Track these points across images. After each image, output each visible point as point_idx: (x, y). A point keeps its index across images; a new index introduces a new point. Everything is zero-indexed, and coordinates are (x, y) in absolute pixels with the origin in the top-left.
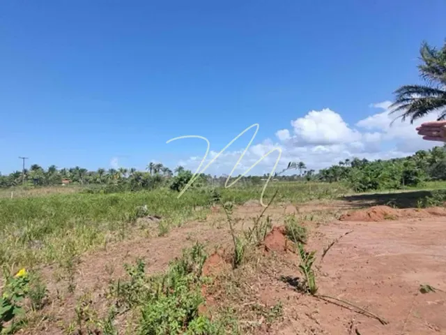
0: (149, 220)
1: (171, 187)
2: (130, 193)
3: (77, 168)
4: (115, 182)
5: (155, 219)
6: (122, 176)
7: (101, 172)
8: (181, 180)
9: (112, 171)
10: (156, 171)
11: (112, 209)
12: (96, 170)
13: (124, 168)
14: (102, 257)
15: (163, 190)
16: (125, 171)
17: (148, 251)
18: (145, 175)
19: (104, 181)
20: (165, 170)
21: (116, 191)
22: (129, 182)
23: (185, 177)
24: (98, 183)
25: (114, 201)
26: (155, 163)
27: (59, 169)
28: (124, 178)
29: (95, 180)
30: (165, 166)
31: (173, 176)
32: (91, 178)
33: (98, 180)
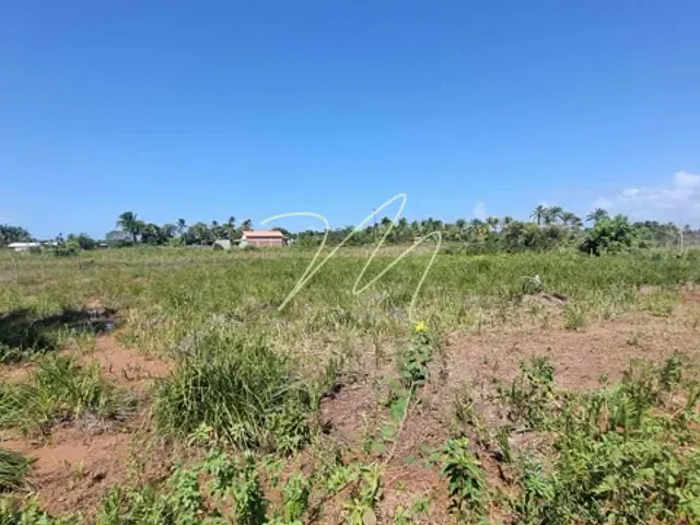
0: (544, 301)
1: (582, 248)
2: (505, 255)
3: (431, 220)
4: (482, 238)
5: (554, 299)
6: (491, 229)
7: (461, 224)
8: (604, 233)
9: (476, 222)
10: (548, 221)
11: (482, 278)
12: (453, 221)
13: (494, 217)
14: (476, 343)
15: (565, 254)
16: (496, 221)
17: (549, 349)
18: (529, 228)
19: (465, 238)
20: (567, 217)
21: (484, 252)
22: (502, 238)
23: (612, 229)
24: (458, 240)
25: (484, 267)
26: (546, 206)
27: (409, 222)
28: (494, 233)
29: (453, 236)
30: (566, 210)
31: (582, 228)
32: (448, 233)
33: (457, 236)
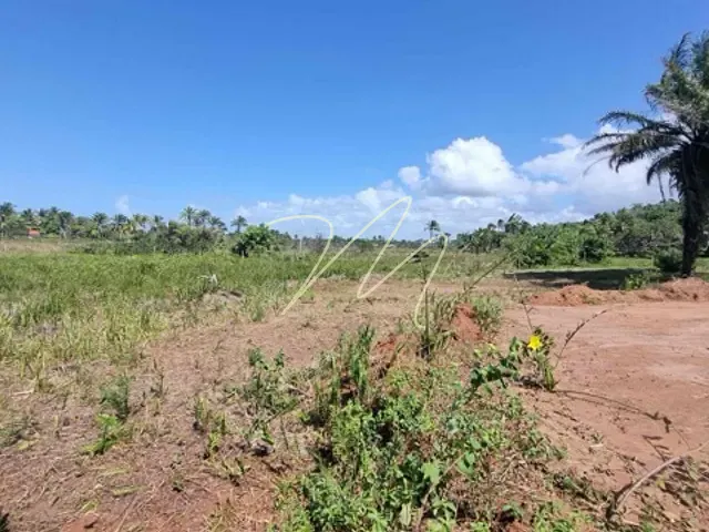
0: (223, 299)
1: (233, 250)
2: (160, 255)
3: (54, 210)
4: (128, 238)
5: (231, 296)
6: (139, 228)
7: (100, 218)
8: (251, 237)
9: (121, 218)
10: (197, 223)
12: (90, 214)
13: (142, 214)
14: (174, 349)
15: (221, 255)
16: (144, 219)
18: (183, 229)
19: (105, 236)
20: (215, 221)
22: (154, 237)
23: (258, 235)
24: (93, 237)
25: (146, 269)
26: (198, 209)
27: (19, 209)
28: (142, 231)
29: (89, 232)
30: (214, 214)
31: (226, 233)
32: (83, 229)
33: (94, 232)
